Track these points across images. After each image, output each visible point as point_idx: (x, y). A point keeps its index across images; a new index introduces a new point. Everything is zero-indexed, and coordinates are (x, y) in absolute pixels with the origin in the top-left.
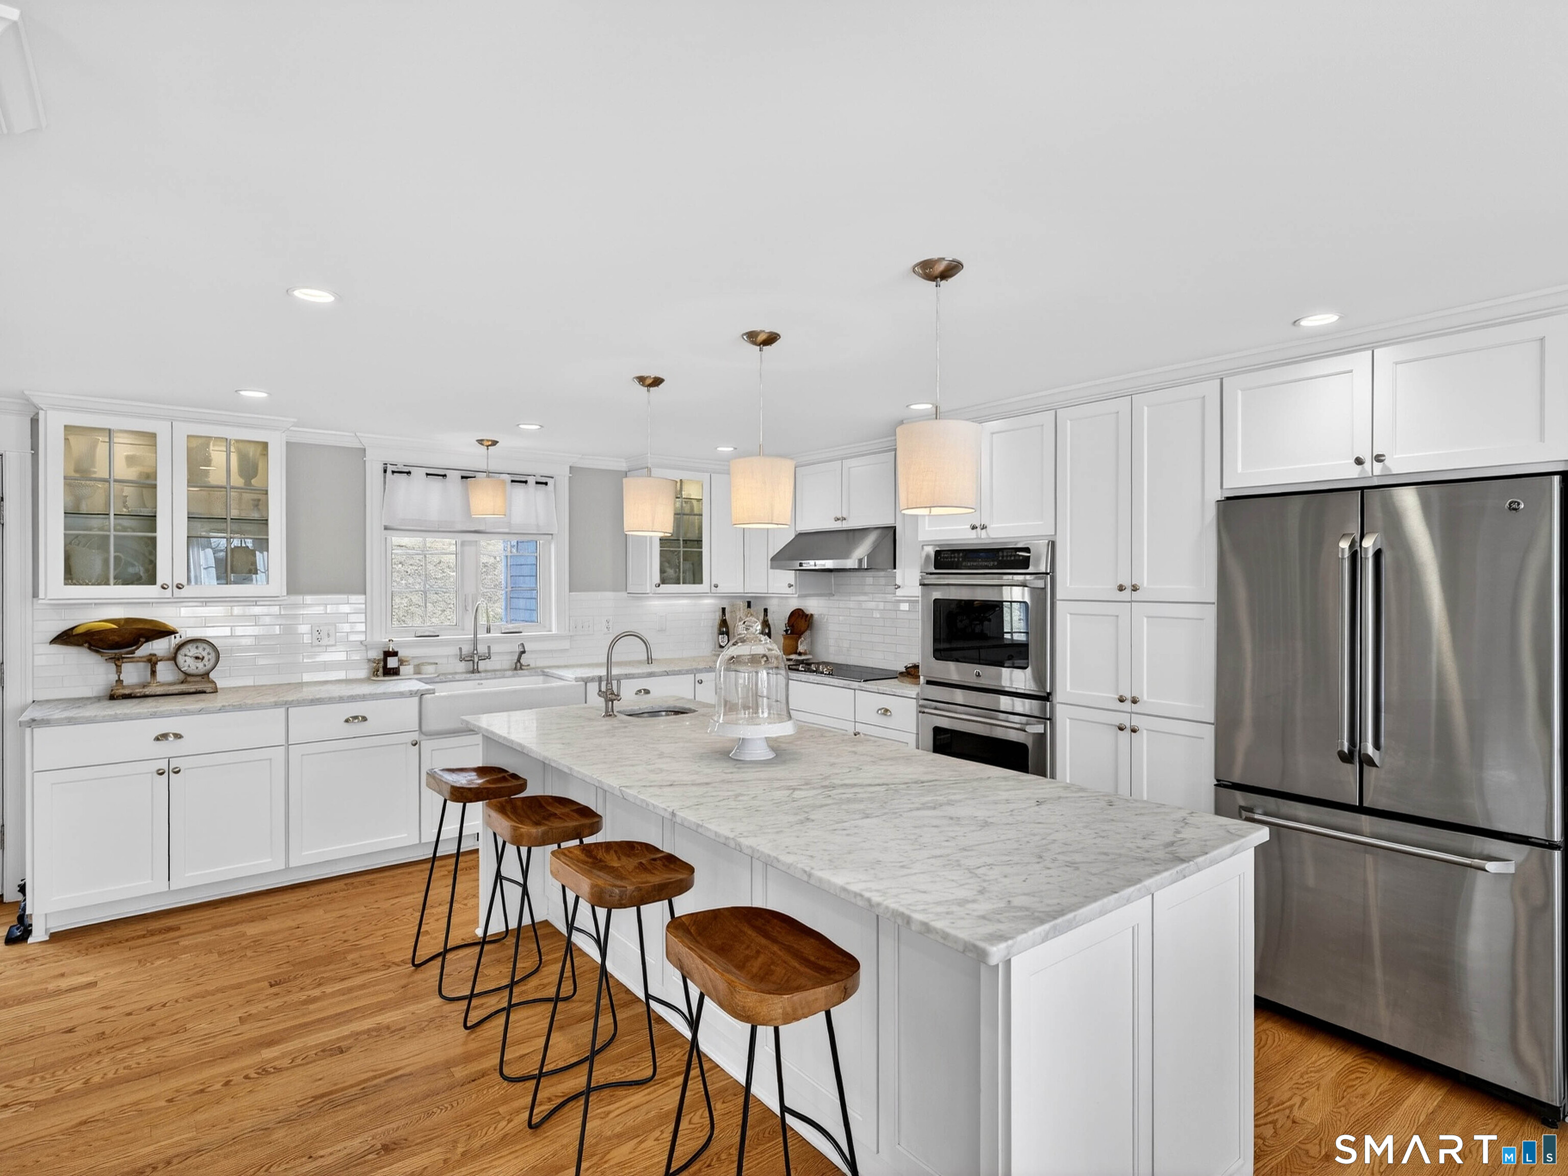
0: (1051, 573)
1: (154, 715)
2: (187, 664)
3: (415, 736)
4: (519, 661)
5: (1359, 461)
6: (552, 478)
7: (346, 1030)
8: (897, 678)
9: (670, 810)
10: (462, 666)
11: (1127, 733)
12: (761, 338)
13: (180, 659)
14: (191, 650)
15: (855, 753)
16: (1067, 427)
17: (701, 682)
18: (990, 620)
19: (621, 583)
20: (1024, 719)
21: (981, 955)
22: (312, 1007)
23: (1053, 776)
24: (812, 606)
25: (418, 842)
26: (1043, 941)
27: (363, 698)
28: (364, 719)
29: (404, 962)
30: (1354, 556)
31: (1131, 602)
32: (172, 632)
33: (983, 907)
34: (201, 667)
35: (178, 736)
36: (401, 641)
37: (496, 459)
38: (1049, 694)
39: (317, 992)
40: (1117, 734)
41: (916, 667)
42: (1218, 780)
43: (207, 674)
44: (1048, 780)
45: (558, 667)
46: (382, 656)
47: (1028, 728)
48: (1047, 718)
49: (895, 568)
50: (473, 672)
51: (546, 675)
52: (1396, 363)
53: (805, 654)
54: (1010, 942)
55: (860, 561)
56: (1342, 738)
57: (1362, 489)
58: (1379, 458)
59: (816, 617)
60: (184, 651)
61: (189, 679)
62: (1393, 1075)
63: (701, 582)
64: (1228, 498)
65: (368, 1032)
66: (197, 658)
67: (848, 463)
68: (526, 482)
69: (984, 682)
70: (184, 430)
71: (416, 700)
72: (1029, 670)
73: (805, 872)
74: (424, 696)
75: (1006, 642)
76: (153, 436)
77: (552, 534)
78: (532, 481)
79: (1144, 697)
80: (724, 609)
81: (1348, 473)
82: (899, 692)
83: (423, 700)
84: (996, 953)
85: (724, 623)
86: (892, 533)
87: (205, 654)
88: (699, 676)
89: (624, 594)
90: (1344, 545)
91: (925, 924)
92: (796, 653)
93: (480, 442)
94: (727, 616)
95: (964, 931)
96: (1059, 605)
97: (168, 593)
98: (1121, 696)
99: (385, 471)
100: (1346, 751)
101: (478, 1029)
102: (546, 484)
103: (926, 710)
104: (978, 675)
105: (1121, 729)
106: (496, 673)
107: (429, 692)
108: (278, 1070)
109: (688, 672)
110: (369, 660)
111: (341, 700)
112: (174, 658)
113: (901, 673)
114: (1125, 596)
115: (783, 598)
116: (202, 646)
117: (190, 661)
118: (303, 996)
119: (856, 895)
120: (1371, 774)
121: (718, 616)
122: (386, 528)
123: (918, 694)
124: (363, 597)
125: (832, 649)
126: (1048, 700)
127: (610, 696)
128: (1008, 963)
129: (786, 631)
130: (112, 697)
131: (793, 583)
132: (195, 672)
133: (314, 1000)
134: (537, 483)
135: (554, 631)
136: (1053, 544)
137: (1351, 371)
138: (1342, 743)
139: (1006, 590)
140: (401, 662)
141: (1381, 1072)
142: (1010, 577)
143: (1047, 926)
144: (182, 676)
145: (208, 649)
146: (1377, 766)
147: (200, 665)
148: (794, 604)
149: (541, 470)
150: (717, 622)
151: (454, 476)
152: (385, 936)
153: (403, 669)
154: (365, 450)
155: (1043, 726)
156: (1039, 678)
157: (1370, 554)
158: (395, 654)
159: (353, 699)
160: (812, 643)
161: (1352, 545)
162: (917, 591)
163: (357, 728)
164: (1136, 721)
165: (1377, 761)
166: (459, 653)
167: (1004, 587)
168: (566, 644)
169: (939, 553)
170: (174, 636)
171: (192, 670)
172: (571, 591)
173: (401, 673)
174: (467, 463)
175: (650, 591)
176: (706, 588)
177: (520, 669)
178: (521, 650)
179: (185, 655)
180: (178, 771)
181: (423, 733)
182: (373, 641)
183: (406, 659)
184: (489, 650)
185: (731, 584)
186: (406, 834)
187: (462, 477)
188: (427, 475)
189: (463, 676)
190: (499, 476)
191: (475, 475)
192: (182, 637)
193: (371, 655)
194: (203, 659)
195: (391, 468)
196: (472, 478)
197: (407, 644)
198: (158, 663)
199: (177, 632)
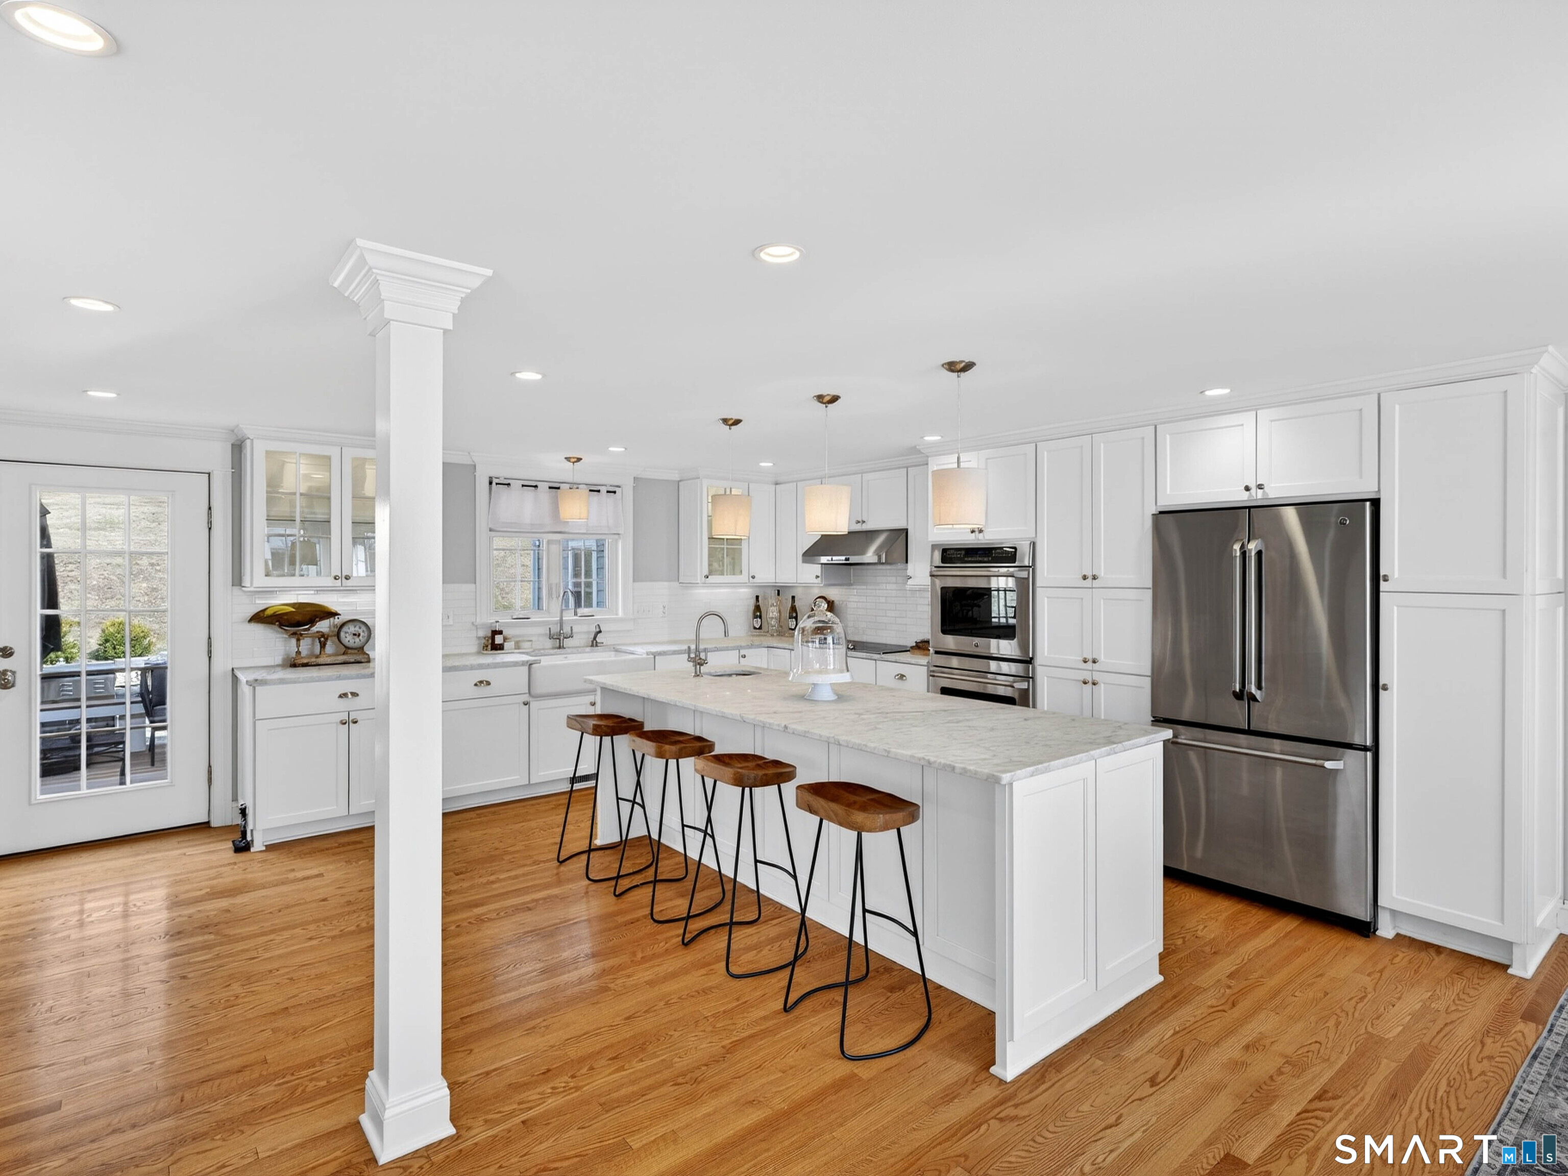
0: (1033, 566)
1: (339, 678)
2: (347, 640)
3: (526, 698)
4: (595, 638)
5: (1247, 489)
6: (619, 487)
7: (528, 898)
8: (909, 651)
9: (783, 725)
10: (549, 643)
11: (1090, 685)
12: (827, 399)
13: (342, 634)
14: (352, 629)
15: (894, 696)
16: (1044, 456)
17: (744, 656)
18: (979, 606)
19: (675, 575)
20: (1011, 679)
21: (996, 780)
22: (494, 886)
23: (1034, 706)
24: (833, 594)
25: (527, 782)
26: (1032, 776)
27: (488, 666)
28: (489, 683)
29: (552, 860)
30: (1244, 554)
31: (1092, 588)
32: (334, 614)
33: (995, 761)
34: (357, 642)
35: (354, 694)
36: (502, 620)
37: (583, 473)
38: (1032, 659)
39: (492, 878)
40: (1082, 688)
41: (928, 642)
42: (1154, 717)
43: (363, 647)
44: (1031, 709)
45: (630, 644)
46: (490, 635)
47: (1016, 685)
48: (1028, 677)
49: (907, 562)
50: (560, 648)
51: (617, 651)
52: (1272, 421)
54: (1013, 773)
55: (880, 557)
56: (1235, 682)
57: (1249, 508)
58: (1260, 487)
59: (836, 603)
60: (345, 629)
61: (350, 651)
62: (1268, 914)
63: (741, 574)
64: (1161, 513)
65: (544, 899)
66: (355, 634)
67: (867, 477)
68: (599, 491)
69: (980, 651)
70: (350, 453)
71: (526, 668)
72: (1016, 640)
73: (886, 750)
74: (534, 666)
75: (993, 624)
76: (329, 458)
77: (619, 534)
78: (603, 490)
79: (1102, 658)
80: (757, 597)
81: (1238, 497)
82: (913, 661)
83: (532, 670)
84: (1006, 778)
85: (757, 608)
86: (905, 534)
87: (360, 631)
88: (743, 652)
89: (676, 584)
90: (1237, 547)
91: (964, 769)
93: (568, 459)
94: (760, 603)
95: (986, 770)
96: (1039, 591)
97: (339, 582)
98: (1085, 659)
99: (491, 483)
100: (1238, 690)
101: (624, 897)
102: (615, 492)
103: (936, 674)
104: (977, 646)
105: (1085, 683)
106: (577, 649)
107: (534, 662)
108: (490, 920)
109: (733, 649)
110: (479, 638)
111: (472, 668)
112: (338, 635)
113: (912, 647)
114: (1088, 583)
115: (807, 587)
116: (358, 624)
117: (349, 637)
118: (484, 880)
119: (920, 759)
120: (1255, 707)
121: (753, 602)
122: (491, 530)
123: (928, 662)
124: (474, 585)
125: (850, 630)
126: (1031, 663)
127: (699, 662)
128: (1011, 784)
130: (294, 665)
131: (819, 575)
132: (353, 645)
133: (493, 882)
134: (608, 492)
135: (621, 614)
136: (1034, 545)
137: (1242, 425)
138: (1235, 686)
139: (994, 580)
140: (505, 639)
141: (1261, 912)
142: (996, 569)
143: (1032, 768)
144: (343, 649)
145: (364, 628)
146: (1258, 701)
147: (357, 640)
148: (818, 592)
149: (610, 480)
150: (752, 608)
151: (543, 487)
152: (526, 846)
153: (506, 645)
154: (475, 466)
155: (1026, 683)
156: (1024, 646)
157: (1253, 554)
158: (500, 633)
159: (481, 667)
161: (1242, 547)
162: (928, 581)
163: (484, 691)
164: (1097, 677)
165: (1258, 697)
166: (548, 632)
167: (992, 578)
168: (631, 625)
169: (945, 551)
170: (336, 617)
171: (351, 644)
172: (634, 581)
173: (505, 648)
174: (555, 477)
175: (699, 582)
176: (743, 578)
177: (597, 646)
178: (598, 630)
179: (346, 633)
180: (356, 722)
181: (531, 695)
182: (479, 621)
183: (509, 637)
184: (572, 630)
185: (766, 576)
186: (518, 777)
187: (550, 488)
188: (523, 486)
189: (552, 651)
190: (580, 486)
191: (562, 486)
192: (343, 618)
193: (481, 633)
194: (359, 635)
195: (495, 481)
196: (559, 488)
197: (508, 625)
198: (326, 639)
199: (339, 614)
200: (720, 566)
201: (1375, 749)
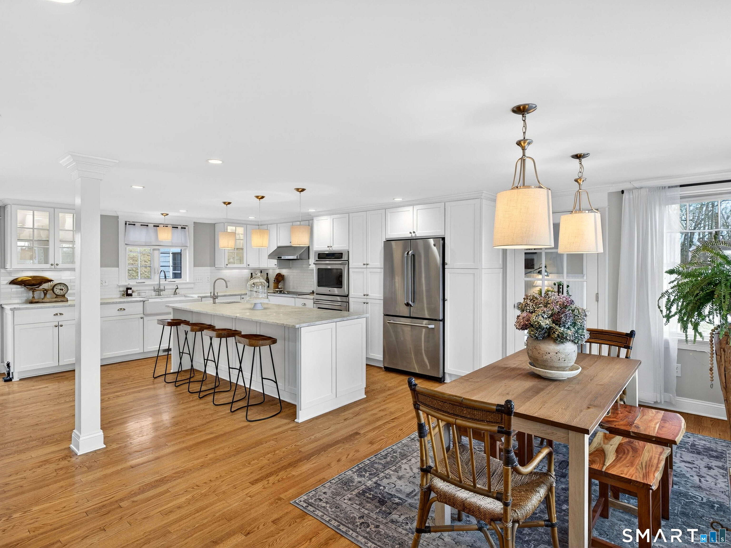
0: (348, 260)
1: (54, 307)
2: (57, 291)
3: (142, 316)
4: (175, 291)
5: (411, 233)
6: (187, 226)
7: (139, 389)
8: (308, 294)
10: (154, 293)
11: (366, 304)
12: (260, 197)
13: (55, 289)
14: (59, 287)
19: (213, 264)
20: (342, 303)
24: (284, 272)
25: (143, 352)
27: (124, 302)
28: (124, 309)
29: (150, 377)
30: (408, 255)
31: (367, 268)
32: (50, 281)
34: (62, 293)
35: (61, 314)
36: (131, 283)
38: (348, 295)
40: (363, 305)
41: (314, 290)
42: (384, 314)
43: (64, 295)
45: (191, 293)
46: (125, 290)
48: (347, 302)
49: (309, 259)
50: (159, 295)
51: (185, 296)
52: (418, 209)
53: (281, 288)
54: (300, 325)
55: (297, 257)
56: (405, 300)
57: (411, 239)
58: (414, 232)
59: (285, 276)
60: (56, 287)
61: (58, 297)
63: (243, 263)
64: (387, 241)
65: (146, 389)
66: (61, 289)
68: (177, 228)
69: (331, 293)
71: (142, 303)
72: (342, 288)
74: (145, 302)
77: (186, 245)
78: (179, 227)
79: (369, 294)
80: (252, 274)
81: (408, 236)
82: (309, 298)
83: (145, 304)
84: (297, 326)
86: (308, 249)
87: (63, 288)
88: (242, 297)
89: (214, 268)
90: (406, 253)
92: (278, 288)
93: (162, 214)
96: (349, 269)
97: (53, 267)
98: (364, 294)
99: (126, 224)
100: (406, 302)
101: (179, 387)
102: (185, 228)
103: (316, 302)
104: (330, 291)
105: (364, 303)
106: (167, 296)
107: (146, 300)
109: (238, 295)
110: (120, 291)
111: (116, 303)
112: (53, 289)
113: (311, 293)
114: (365, 266)
115: (273, 269)
116: (62, 285)
117: (58, 291)
120: (411, 308)
121: (250, 276)
122: (126, 244)
123: (314, 298)
124: (118, 268)
125: (291, 287)
126: (347, 297)
127: (215, 297)
128: (300, 328)
129: (275, 281)
131: (277, 264)
132: (61, 294)
134: (182, 228)
135: (188, 281)
136: (348, 252)
137: (408, 211)
140: (133, 292)
143: (308, 323)
144: (56, 296)
145: (65, 287)
147: (62, 292)
148: (278, 271)
149: (183, 223)
150: (249, 278)
151: (151, 226)
152: (140, 374)
153: (133, 294)
154: (118, 217)
155: (346, 304)
156: (345, 290)
158: (131, 289)
159: (120, 303)
160: (284, 285)
161: (408, 253)
162: (314, 266)
163: (122, 313)
164: (368, 301)
165: (412, 305)
166: (153, 289)
168: (192, 286)
169: (319, 254)
170: (51, 282)
171: (59, 294)
172: (194, 267)
173: (133, 295)
174: (157, 222)
175: (223, 267)
176: (244, 265)
177: (176, 294)
178: (177, 287)
179: (56, 289)
180: (62, 326)
181: (145, 315)
182: (120, 284)
183: (134, 290)
184: (164, 288)
185: (254, 264)
186: (139, 349)
187: (154, 226)
188: (141, 225)
189: (156, 297)
190: (168, 226)
191: (160, 225)
192: (55, 282)
193: (122, 289)
194: (63, 290)
195: (128, 223)
196: (158, 226)
197: (135, 286)
198: (47, 291)
199: (53, 281)
200: (233, 260)
201: (443, 320)
